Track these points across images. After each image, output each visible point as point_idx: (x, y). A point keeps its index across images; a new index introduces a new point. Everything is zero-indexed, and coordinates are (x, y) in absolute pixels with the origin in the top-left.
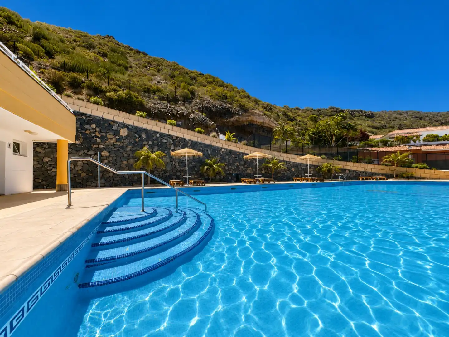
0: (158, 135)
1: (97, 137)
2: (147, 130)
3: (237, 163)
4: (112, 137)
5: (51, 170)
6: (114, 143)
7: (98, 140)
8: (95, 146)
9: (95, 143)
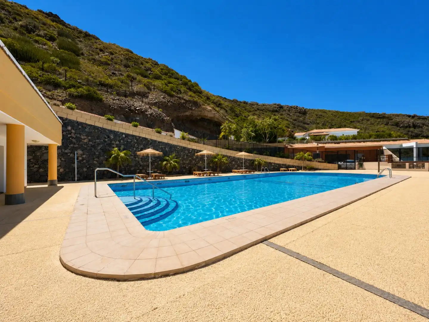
0: (124, 136)
1: (73, 138)
2: (115, 131)
3: (190, 158)
4: (85, 137)
5: (33, 167)
6: (87, 142)
7: (74, 140)
8: (72, 145)
9: (71, 142)
